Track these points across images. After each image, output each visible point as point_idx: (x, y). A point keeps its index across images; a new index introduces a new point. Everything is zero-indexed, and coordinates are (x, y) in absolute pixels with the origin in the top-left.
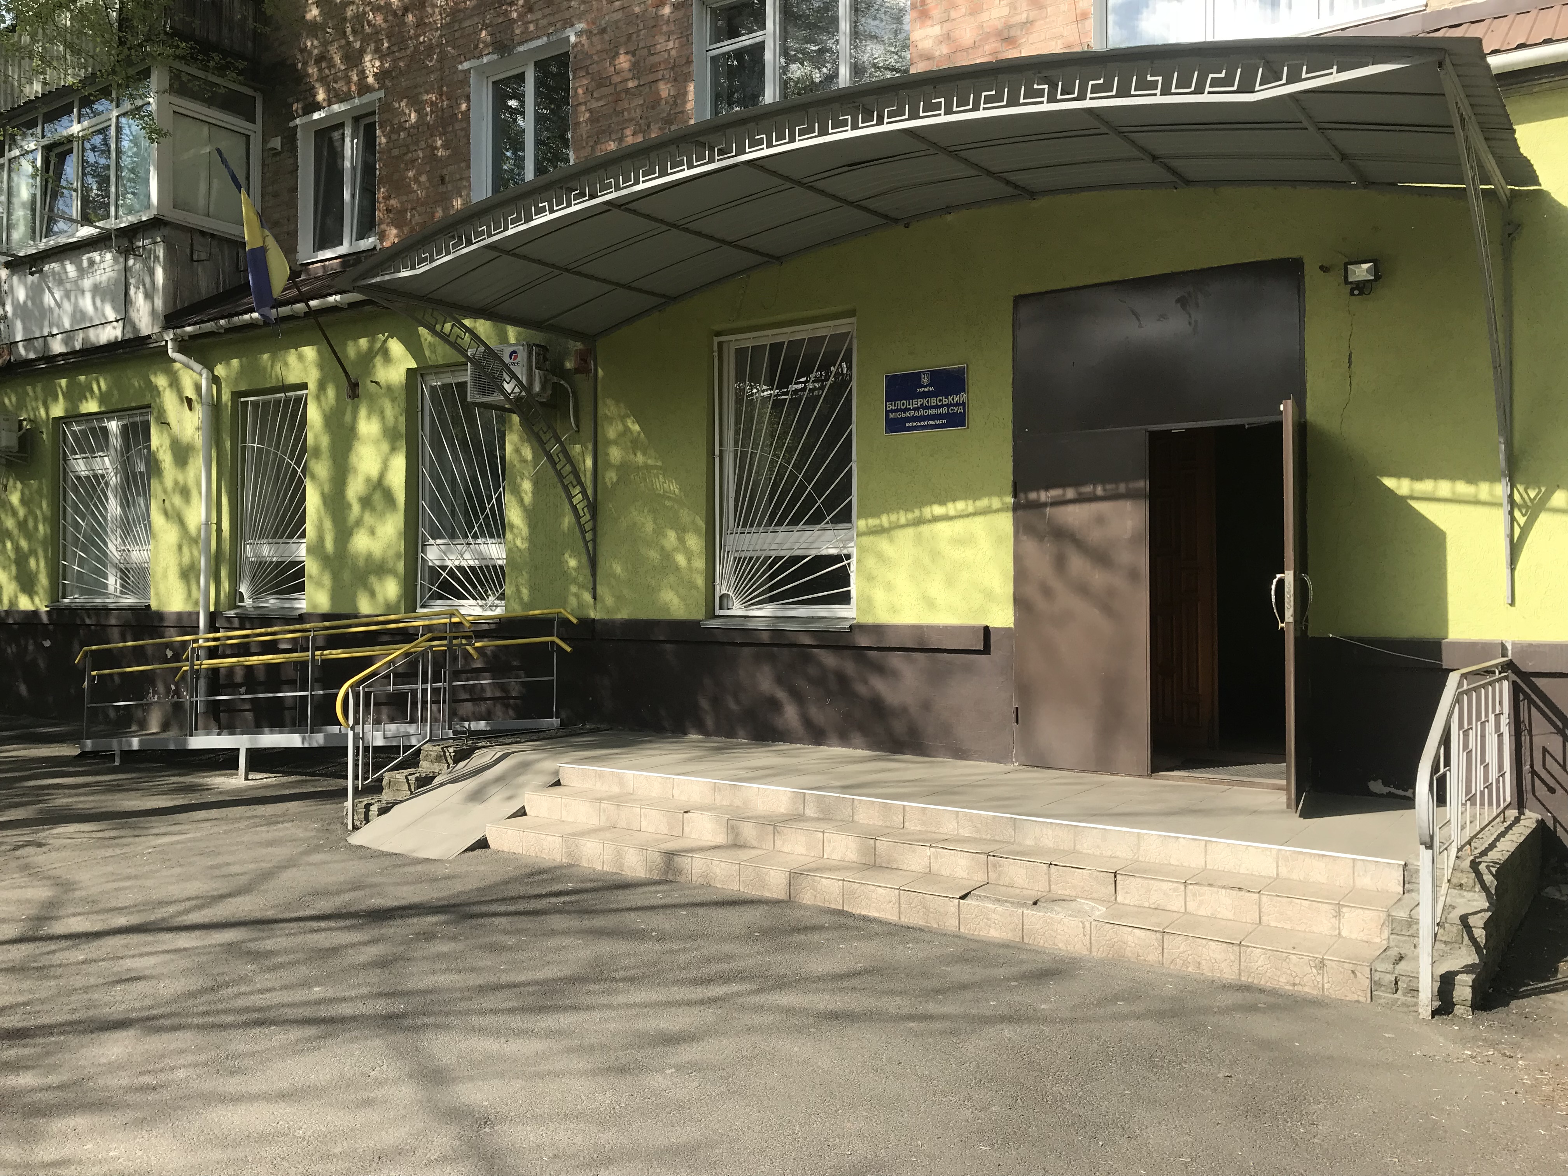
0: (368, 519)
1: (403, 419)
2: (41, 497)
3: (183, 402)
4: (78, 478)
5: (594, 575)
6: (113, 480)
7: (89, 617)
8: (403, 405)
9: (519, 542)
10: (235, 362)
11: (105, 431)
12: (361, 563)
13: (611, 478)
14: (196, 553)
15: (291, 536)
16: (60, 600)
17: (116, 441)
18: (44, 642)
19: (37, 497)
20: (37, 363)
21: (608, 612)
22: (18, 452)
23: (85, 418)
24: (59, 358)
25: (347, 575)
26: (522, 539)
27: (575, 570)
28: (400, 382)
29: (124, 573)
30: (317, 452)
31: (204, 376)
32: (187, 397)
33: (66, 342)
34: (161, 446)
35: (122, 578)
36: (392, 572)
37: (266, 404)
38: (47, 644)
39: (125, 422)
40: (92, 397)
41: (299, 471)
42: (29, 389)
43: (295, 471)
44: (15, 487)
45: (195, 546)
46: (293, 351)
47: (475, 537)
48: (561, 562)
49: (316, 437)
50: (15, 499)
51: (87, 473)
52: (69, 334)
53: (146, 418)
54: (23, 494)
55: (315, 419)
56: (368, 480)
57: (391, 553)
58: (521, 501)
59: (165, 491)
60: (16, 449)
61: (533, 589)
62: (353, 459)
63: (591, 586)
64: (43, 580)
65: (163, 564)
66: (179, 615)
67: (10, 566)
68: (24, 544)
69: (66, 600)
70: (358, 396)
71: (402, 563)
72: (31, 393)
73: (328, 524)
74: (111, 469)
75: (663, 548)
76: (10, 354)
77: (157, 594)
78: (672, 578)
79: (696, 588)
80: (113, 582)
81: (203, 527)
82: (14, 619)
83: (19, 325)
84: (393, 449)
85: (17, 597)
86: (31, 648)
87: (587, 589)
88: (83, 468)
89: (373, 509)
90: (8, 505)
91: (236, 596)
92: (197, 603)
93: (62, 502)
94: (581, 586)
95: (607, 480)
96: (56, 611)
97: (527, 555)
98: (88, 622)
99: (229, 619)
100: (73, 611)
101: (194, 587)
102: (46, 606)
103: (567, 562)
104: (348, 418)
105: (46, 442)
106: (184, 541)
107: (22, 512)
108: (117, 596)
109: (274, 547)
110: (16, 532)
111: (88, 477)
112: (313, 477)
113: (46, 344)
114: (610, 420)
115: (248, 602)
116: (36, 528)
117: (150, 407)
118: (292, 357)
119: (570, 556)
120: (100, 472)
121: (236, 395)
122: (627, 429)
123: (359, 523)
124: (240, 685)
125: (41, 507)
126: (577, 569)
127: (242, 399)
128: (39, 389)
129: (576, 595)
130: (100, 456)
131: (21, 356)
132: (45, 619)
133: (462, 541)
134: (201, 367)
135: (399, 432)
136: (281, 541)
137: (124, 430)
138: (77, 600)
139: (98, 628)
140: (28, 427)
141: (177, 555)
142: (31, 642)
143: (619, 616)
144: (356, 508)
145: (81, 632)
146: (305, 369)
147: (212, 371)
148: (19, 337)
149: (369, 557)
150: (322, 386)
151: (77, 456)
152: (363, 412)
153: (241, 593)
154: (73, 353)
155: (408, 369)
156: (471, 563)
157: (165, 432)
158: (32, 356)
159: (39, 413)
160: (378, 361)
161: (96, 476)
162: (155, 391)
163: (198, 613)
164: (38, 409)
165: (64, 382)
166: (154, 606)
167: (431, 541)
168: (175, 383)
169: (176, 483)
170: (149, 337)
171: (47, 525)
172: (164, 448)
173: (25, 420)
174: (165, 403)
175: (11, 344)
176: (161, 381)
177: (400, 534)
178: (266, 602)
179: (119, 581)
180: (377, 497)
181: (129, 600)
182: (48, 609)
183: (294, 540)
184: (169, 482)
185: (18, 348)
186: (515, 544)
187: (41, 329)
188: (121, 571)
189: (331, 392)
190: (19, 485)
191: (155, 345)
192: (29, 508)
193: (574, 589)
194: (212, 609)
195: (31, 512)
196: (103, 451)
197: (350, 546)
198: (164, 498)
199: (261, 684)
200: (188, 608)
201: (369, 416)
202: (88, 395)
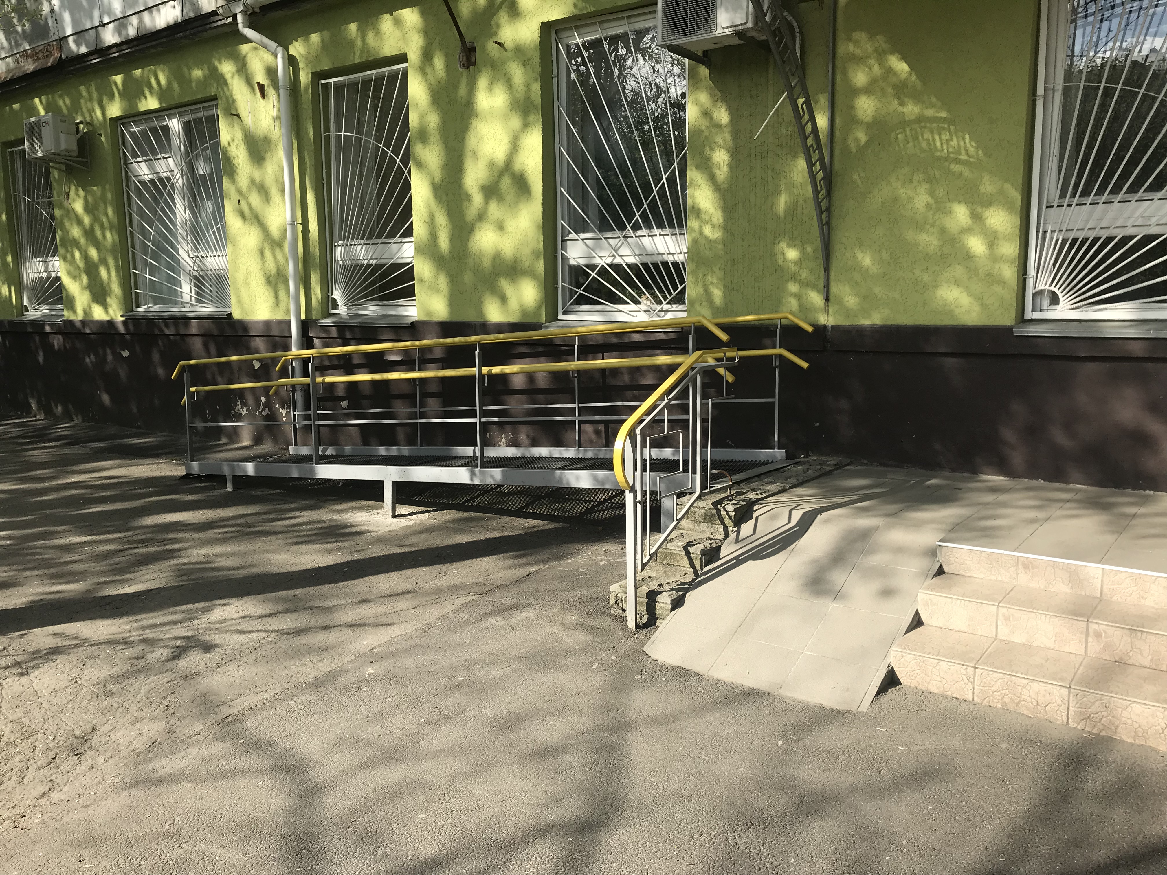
0: (494, 210)
1: (536, 87)
2: (106, 204)
3: (253, 89)
4: (142, 182)
5: (827, 270)
6: (179, 181)
7: (167, 326)
8: (538, 69)
9: (708, 231)
10: (315, 37)
11: (166, 129)
12: (487, 263)
13: (857, 140)
14: (280, 257)
15: (391, 235)
16: (134, 309)
17: (178, 140)
18: (122, 352)
19: (102, 205)
20: (91, 58)
21: (848, 316)
22: (77, 157)
23: (145, 117)
24: (114, 50)
25: (468, 278)
26: (713, 226)
27: (796, 263)
28: (532, 40)
29: (198, 281)
30: (423, 136)
31: (279, 56)
32: (259, 83)
33: (119, 31)
34: (233, 140)
35: (196, 286)
36: (529, 273)
37: (354, 85)
38: (126, 354)
39: (186, 119)
40: (151, 93)
41: (398, 160)
42: (83, 89)
43: (393, 161)
44: (77, 194)
45: (277, 250)
46: (387, 16)
47: (636, 227)
48: (773, 255)
49: (422, 117)
50: (78, 206)
51: (150, 176)
52: (121, 21)
53: (211, 113)
54: (86, 201)
55: (418, 97)
56: (492, 165)
57: (527, 251)
58: (712, 178)
59: (239, 192)
60: (75, 154)
61: (728, 289)
62: (471, 141)
63: (821, 283)
64: (116, 288)
65: (243, 270)
66: (267, 324)
67: (80, 276)
68: (93, 253)
69: (140, 310)
70: (474, 64)
71: (541, 263)
72: (85, 93)
73: (442, 219)
74: (176, 171)
75: (943, 230)
76: (61, 50)
77: (239, 302)
78: (959, 271)
79: (1002, 282)
80: (187, 290)
81: (289, 228)
82: (91, 330)
83: (67, 17)
84: (526, 126)
85: (90, 308)
86: (110, 358)
87: (814, 287)
88: (147, 171)
89: (501, 199)
90: (72, 213)
91: (328, 303)
92: (288, 311)
93: (127, 208)
94: (806, 284)
95: (851, 142)
96: (131, 320)
97: (720, 247)
98: (167, 332)
99: (324, 328)
100: (149, 321)
101: (282, 293)
102: (122, 316)
103: (783, 254)
104: (462, 91)
105: (106, 145)
106: (265, 244)
107: (87, 220)
108: (192, 305)
109: (371, 248)
110: (82, 241)
111: (152, 181)
112: (420, 165)
113: (97, 35)
114: (859, 60)
115: (342, 310)
116: (104, 236)
117: (216, 99)
118: (386, 23)
119: (789, 246)
120: (165, 174)
121: (317, 76)
122: (890, 71)
123: (481, 217)
124: (342, 399)
125: (106, 215)
126: (799, 263)
127: (323, 82)
128: (93, 88)
129: (798, 296)
130: (164, 158)
131: (72, 51)
132: (122, 329)
133: (618, 234)
134: (275, 45)
135: (532, 103)
136: (379, 241)
137: (187, 127)
138: (152, 310)
139: (178, 338)
140: (85, 130)
141: (258, 259)
142: (109, 352)
143: (866, 322)
144: (477, 199)
145: (160, 342)
146: (404, 38)
147: (287, 50)
148: (69, 31)
149: (497, 257)
150: (427, 56)
151: (139, 159)
152: (482, 83)
153: (334, 300)
154: (128, 42)
155: (542, 23)
156: (631, 260)
157: (236, 125)
158: (83, 50)
159: (96, 115)
160: (503, 17)
161: (161, 180)
162: (221, 81)
163: (290, 322)
164: (94, 110)
165: (118, 79)
166: (237, 315)
167: (574, 235)
168: (243, 68)
169: (253, 181)
170: (214, 13)
171: (114, 233)
172: (236, 142)
173: (81, 123)
174: (234, 93)
175: (61, 39)
176: (227, 68)
177: (538, 226)
178: (365, 309)
179: (193, 288)
180: (506, 182)
181: (207, 309)
182: (123, 319)
183: (396, 239)
184: (243, 180)
185: (67, 42)
186: (701, 233)
187: (91, 18)
188: (195, 278)
189: (439, 63)
190: (81, 192)
191: (220, 23)
192: (94, 215)
193: (793, 287)
194: (303, 317)
195: (95, 219)
196: (166, 153)
197: (471, 244)
198: (239, 198)
199: (366, 397)
200: (279, 316)
201: (490, 87)
202: (147, 92)
